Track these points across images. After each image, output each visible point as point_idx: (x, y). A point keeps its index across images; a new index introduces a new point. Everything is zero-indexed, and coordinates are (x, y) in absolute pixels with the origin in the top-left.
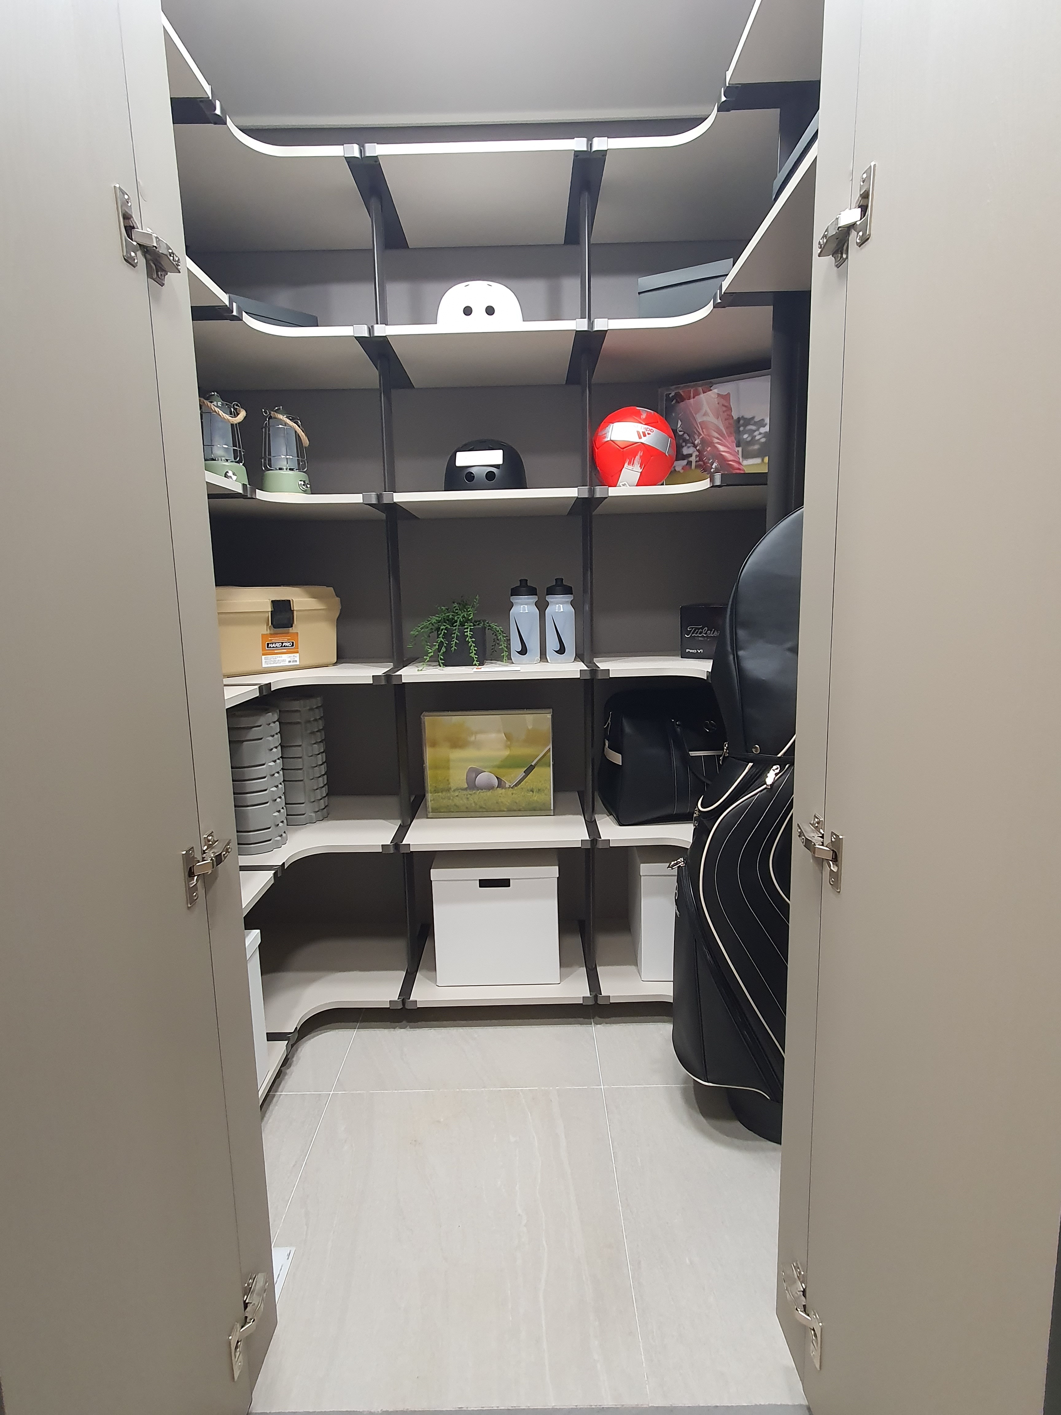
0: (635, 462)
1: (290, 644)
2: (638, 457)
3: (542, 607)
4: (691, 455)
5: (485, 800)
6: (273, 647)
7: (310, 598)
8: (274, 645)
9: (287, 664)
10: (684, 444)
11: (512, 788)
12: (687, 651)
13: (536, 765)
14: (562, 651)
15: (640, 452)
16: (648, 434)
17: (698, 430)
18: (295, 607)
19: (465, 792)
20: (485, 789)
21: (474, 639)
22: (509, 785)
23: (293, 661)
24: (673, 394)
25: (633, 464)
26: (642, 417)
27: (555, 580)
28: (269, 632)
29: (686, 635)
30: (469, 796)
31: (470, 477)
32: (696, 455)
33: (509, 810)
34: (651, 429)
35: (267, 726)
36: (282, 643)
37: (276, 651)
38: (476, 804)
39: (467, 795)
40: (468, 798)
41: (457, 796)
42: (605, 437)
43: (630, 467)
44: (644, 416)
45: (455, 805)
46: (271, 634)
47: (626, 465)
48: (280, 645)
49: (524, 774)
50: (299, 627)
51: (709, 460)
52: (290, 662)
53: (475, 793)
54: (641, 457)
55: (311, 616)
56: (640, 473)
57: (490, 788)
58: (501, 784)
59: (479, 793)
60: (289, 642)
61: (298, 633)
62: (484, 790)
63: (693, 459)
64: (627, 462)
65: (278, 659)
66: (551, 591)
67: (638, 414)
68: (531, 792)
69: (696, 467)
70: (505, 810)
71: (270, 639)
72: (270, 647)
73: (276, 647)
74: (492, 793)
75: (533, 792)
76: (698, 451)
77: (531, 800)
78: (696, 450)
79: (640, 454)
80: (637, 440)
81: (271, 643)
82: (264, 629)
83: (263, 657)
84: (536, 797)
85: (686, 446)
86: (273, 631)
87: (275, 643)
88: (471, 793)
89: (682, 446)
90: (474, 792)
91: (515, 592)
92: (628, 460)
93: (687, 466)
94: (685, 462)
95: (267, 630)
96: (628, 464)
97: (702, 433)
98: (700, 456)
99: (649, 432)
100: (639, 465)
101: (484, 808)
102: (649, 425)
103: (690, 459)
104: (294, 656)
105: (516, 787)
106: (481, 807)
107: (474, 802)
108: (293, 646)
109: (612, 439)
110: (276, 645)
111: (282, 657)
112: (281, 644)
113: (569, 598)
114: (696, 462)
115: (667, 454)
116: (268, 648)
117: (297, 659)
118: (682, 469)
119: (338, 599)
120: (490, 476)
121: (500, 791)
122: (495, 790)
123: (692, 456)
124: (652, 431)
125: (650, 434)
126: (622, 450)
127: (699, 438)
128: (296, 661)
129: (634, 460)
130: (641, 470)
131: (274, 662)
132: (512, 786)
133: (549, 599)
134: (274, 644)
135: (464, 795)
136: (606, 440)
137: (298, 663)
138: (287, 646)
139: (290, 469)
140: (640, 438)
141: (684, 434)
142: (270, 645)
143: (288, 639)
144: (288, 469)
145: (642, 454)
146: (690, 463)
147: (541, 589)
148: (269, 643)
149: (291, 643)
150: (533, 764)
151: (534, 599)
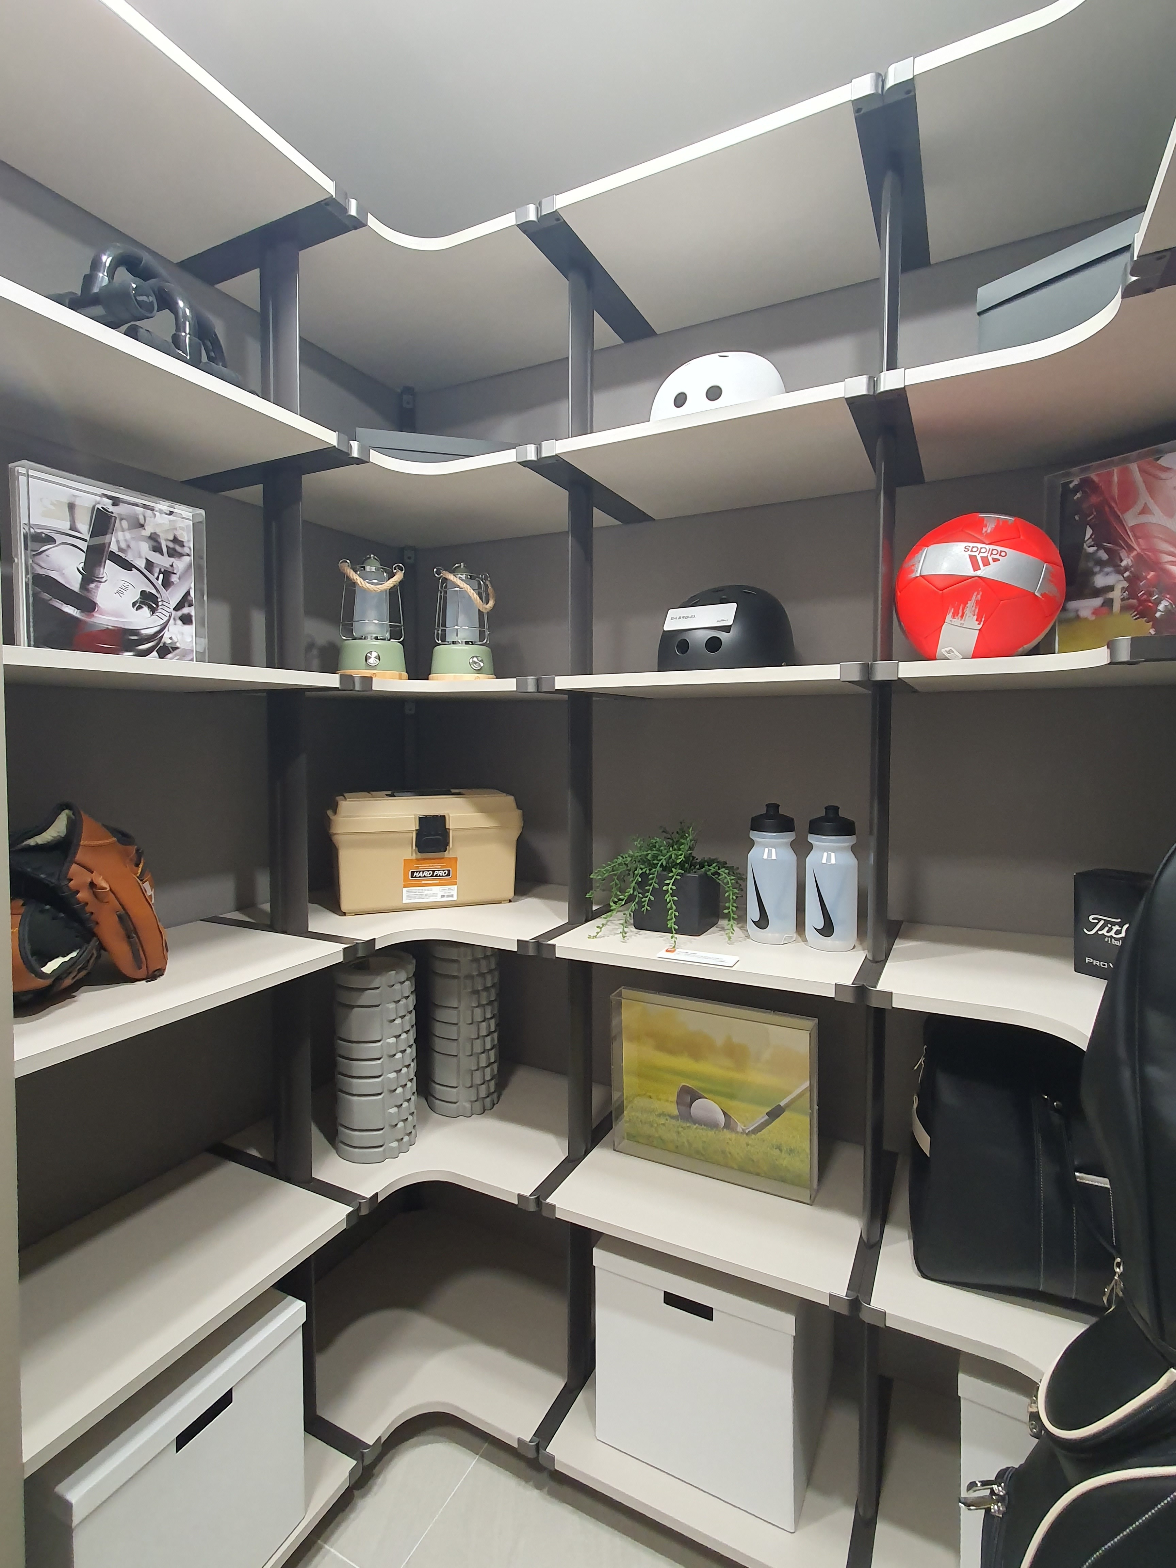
0: (968, 611)
1: (445, 873)
2: (971, 604)
3: (802, 849)
4: (1111, 588)
5: (704, 1142)
6: (420, 877)
7: (474, 813)
8: (421, 874)
9: (439, 899)
10: (1097, 569)
11: (747, 1134)
12: (1087, 961)
13: (788, 1105)
14: (827, 929)
15: (975, 594)
16: (995, 560)
17: (1130, 543)
18: (451, 825)
19: (673, 1122)
20: (705, 1125)
21: (676, 898)
22: (743, 1129)
23: (448, 896)
24: (1076, 482)
25: (962, 617)
26: (984, 530)
27: (825, 810)
28: (414, 857)
29: (1085, 930)
30: (680, 1129)
31: (684, 646)
32: (1123, 588)
33: (742, 1169)
34: (1001, 551)
35: (389, 988)
36: (434, 872)
37: (423, 882)
38: (690, 1144)
39: (678, 1127)
40: (678, 1133)
41: (664, 1124)
42: (913, 571)
43: (957, 621)
44: (989, 528)
45: (660, 1138)
46: (417, 860)
47: (949, 617)
48: (430, 874)
49: (767, 1117)
50: (456, 849)
51: (1151, 595)
52: (443, 896)
53: (689, 1127)
54: (977, 602)
55: (475, 836)
56: (978, 632)
57: (712, 1125)
58: (729, 1124)
59: (696, 1128)
60: (444, 870)
61: (456, 858)
62: (703, 1126)
63: (1116, 595)
64: (951, 614)
65: (426, 892)
66: (816, 828)
67: (981, 524)
68: (778, 1150)
69: (1124, 609)
70: (736, 1167)
71: (415, 865)
72: (416, 877)
73: (425, 876)
74: (715, 1133)
75: (781, 1151)
76: (1126, 579)
77: (777, 1162)
78: (1122, 578)
79: (976, 597)
80: (969, 571)
81: (417, 872)
82: (409, 852)
83: (405, 889)
84: (785, 1161)
85: (1101, 571)
86: (420, 855)
87: (423, 871)
88: (684, 1125)
89: (1093, 571)
90: (688, 1125)
91: (758, 825)
92: (952, 610)
93: (1103, 608)
94: (1097, 602)
95: (412, 855)
96: (953, 617)
97: (1135, 546)
98: (1132, 590)
99: (997, 557)
100: (975, 617)
101: (703, 1155)
102: (997, 543)
103: (1110, 595)
104: (449, 889)
105: (753, 1136)
106: (698, 1152)
107: (688, 1141)
108: (448, 875)
109: (922, 574)
110: (424, 874)
111: (431, 890)
112: (431, 872)
113: (847, 841)
114: (1123, 600)
115: (1036, 594)
116: (413, 877)
117: (455, 893)
118: (1094, 613)
119: (520, 812)
120: (714, 644)
121: (727, 1134)
122: (720, 1131)
123: (1113, 590)
124: (1003, 554)
125: (998, 560)
126: (941, 592)
127: (1128, 557)
128: (452, 896)
129: (963, 609)
130: (980, 627)
131: (421, 897)
132: (747, 1131)
133: (812, 839)
134: (421, 872)
135: (673, 1125)
136: (913, 575)
137: (455, 898)
138: (440, 876)
139: (467, 643)
140: (976, 567)
141: (1097, 550)
142: (415, 874)
143: (442, 867)
144: (464, 643)
145: (979, 597)
146: (1109, 603)
147: (801, 823)
148: (414, 872)
149: (447, 872)
150: (782, 1104)
151: (788, 837)
